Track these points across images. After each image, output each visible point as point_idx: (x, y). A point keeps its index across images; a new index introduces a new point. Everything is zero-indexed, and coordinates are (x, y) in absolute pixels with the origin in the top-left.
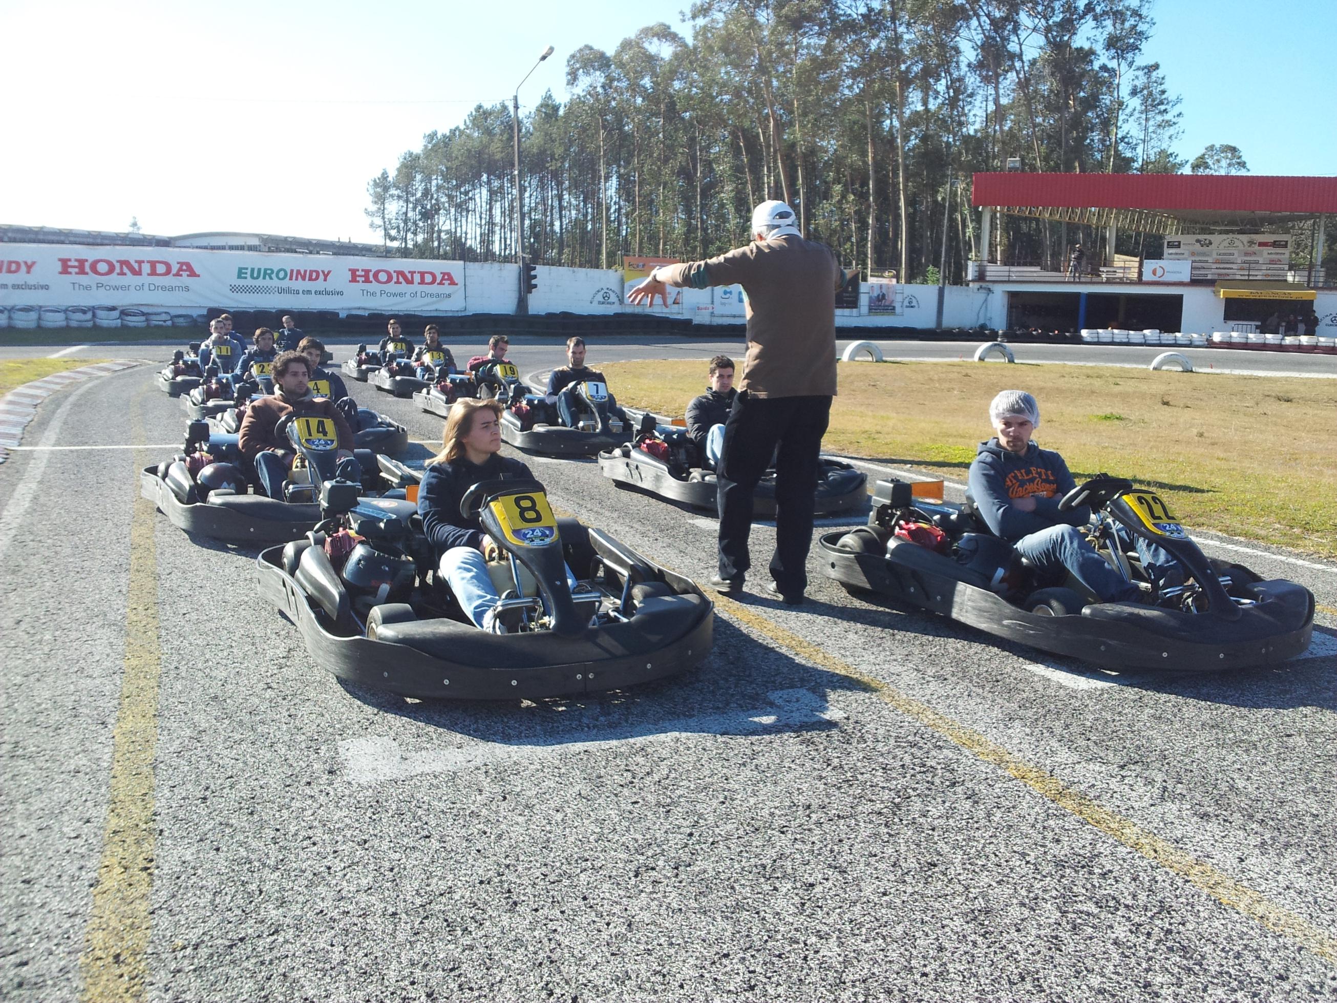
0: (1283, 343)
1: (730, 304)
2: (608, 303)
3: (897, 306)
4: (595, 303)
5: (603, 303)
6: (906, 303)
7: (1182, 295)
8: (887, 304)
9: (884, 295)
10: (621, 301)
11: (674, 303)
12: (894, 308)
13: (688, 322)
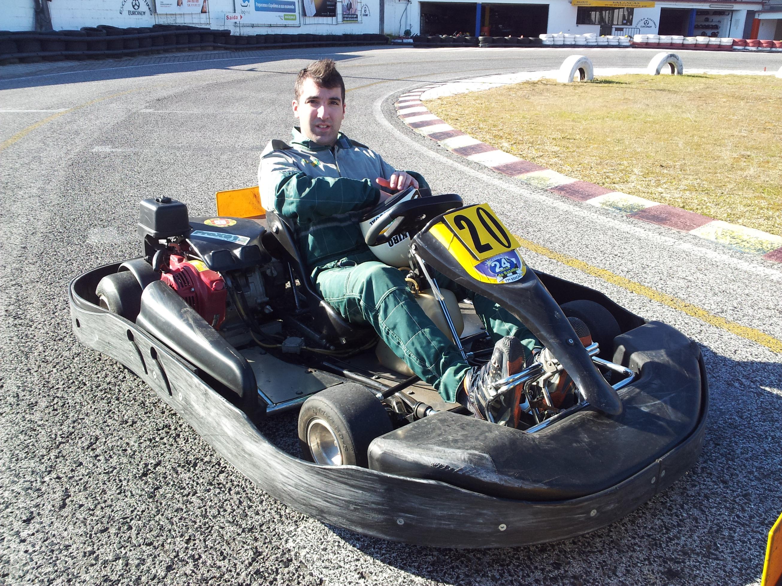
0: (686, 42)
1: (249, 13)
2: (139, 13)
3: (358, 13)
4: (125, 13)
5: (134, 13)
6: (363, 12)
7: (548, 5)
8: (353, 12)
9: (351, 4)
10: (153, 10)
11: (202, 12)
12: (357, 17)
13: (225, 34)
